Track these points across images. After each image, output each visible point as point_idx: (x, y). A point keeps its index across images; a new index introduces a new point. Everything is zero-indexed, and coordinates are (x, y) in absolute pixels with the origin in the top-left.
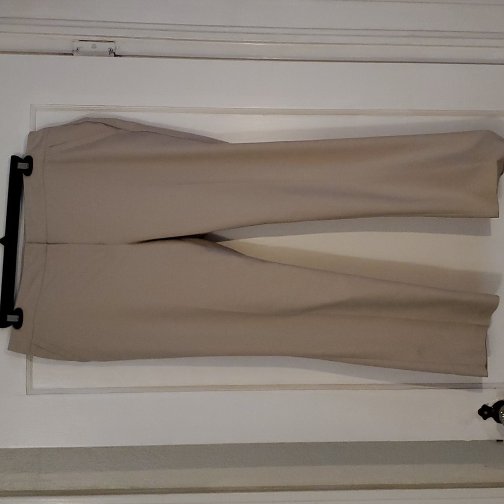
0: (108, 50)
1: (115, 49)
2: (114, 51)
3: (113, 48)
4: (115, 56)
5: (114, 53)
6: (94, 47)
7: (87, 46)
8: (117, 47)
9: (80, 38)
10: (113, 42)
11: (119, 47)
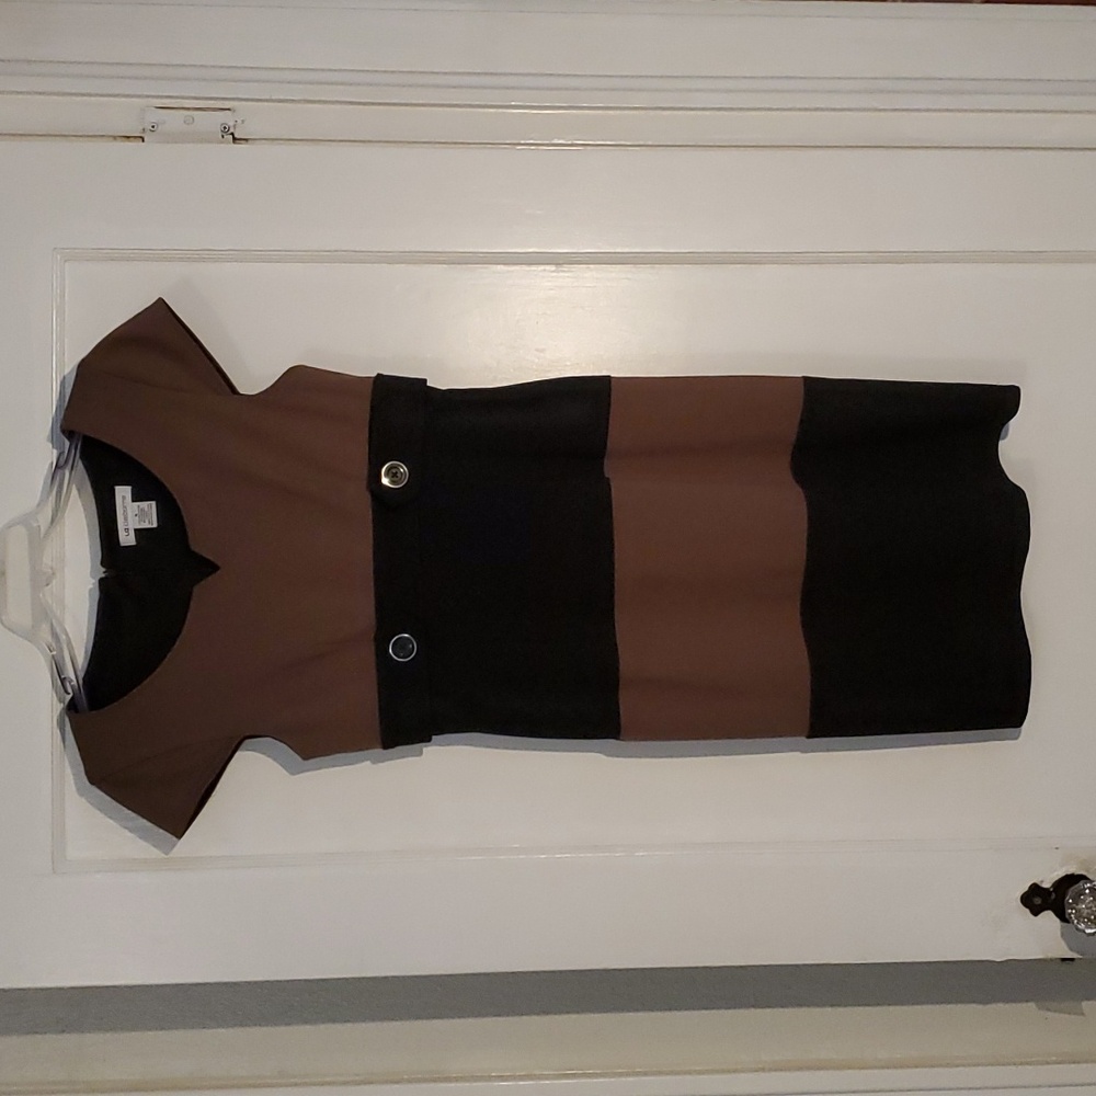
0: (219, 129)
1: (235, 126)
2: (231, 130)
3: (231, 124)
4: (235, 140)
5: (232, 134)
6: (189, 121)
7: (173, 121)
8: (239, 122)
9: (160, 103)
10: (229, 109)
11: (243, 121)
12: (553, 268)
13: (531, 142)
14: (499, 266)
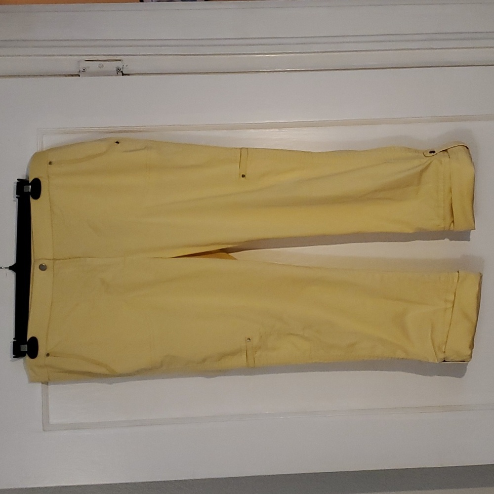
0: (115, 69)
1: (123, 68)
2: (121, 70)
3: (121, 67)
4: (123, 75)
5: (122, 72)
6: (101, 66)
7: (94, 66)
8: (125, 66)
9: (87, 58)
10: (120, 60)
11: (127, 65)
12: (277, 130)
13: (265, 70)
14: (251, 130)
